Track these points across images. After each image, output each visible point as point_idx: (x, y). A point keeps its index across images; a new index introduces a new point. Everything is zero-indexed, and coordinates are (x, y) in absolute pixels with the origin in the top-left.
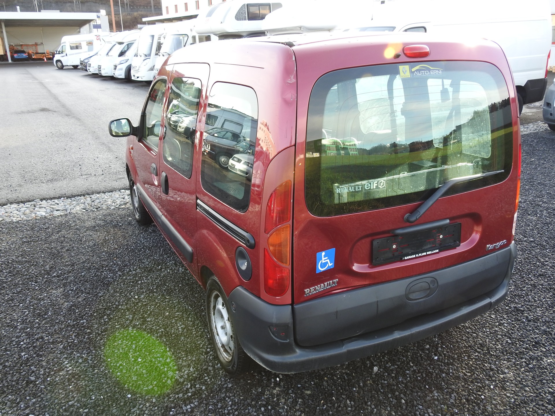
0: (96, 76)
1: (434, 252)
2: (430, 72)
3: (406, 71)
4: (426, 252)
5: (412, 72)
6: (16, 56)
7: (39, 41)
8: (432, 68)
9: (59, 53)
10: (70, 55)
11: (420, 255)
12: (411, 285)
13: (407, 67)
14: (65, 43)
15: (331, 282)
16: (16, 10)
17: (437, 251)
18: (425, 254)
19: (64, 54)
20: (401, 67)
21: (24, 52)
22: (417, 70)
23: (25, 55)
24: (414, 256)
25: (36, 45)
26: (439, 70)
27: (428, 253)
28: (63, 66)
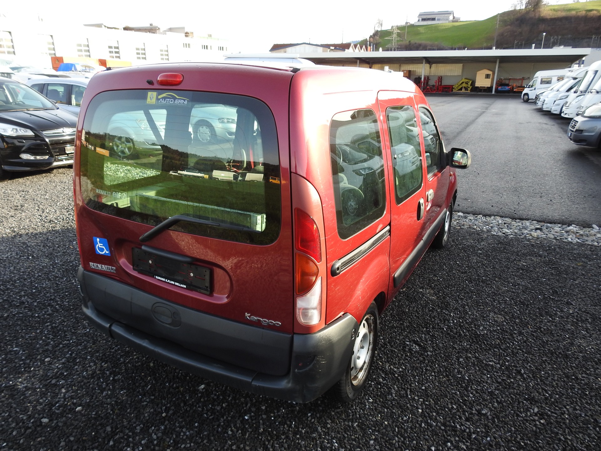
0: (540, 111)
1: (182, 286)
2: (175, 101)
3: (153, 97)
4: (175, 282)
5: (158, 99)
6: (499, 88)
7: (526, 76)
8: (178, 97)
9: (529, 87)
10: (538, 89)
11: (169, 281)
12: (157, 305)
13: (155, 94)
14: (537, 77)
15: (110, 267)
16: (531, 48)
17: (185, 287)
18: (173, 283)
19: (533, 88)
20: (150, 94)
21: (508, 85)
22: (162, 98)
23: (507, 88)
24: (164, 280)
25: (523, 79)
26: (185, 100)
27: (177, 284)
28: (528, 99)
